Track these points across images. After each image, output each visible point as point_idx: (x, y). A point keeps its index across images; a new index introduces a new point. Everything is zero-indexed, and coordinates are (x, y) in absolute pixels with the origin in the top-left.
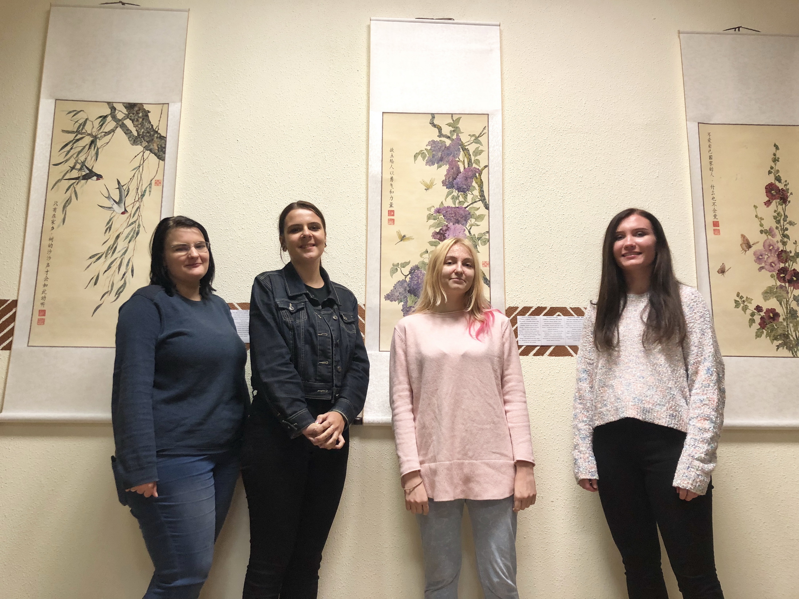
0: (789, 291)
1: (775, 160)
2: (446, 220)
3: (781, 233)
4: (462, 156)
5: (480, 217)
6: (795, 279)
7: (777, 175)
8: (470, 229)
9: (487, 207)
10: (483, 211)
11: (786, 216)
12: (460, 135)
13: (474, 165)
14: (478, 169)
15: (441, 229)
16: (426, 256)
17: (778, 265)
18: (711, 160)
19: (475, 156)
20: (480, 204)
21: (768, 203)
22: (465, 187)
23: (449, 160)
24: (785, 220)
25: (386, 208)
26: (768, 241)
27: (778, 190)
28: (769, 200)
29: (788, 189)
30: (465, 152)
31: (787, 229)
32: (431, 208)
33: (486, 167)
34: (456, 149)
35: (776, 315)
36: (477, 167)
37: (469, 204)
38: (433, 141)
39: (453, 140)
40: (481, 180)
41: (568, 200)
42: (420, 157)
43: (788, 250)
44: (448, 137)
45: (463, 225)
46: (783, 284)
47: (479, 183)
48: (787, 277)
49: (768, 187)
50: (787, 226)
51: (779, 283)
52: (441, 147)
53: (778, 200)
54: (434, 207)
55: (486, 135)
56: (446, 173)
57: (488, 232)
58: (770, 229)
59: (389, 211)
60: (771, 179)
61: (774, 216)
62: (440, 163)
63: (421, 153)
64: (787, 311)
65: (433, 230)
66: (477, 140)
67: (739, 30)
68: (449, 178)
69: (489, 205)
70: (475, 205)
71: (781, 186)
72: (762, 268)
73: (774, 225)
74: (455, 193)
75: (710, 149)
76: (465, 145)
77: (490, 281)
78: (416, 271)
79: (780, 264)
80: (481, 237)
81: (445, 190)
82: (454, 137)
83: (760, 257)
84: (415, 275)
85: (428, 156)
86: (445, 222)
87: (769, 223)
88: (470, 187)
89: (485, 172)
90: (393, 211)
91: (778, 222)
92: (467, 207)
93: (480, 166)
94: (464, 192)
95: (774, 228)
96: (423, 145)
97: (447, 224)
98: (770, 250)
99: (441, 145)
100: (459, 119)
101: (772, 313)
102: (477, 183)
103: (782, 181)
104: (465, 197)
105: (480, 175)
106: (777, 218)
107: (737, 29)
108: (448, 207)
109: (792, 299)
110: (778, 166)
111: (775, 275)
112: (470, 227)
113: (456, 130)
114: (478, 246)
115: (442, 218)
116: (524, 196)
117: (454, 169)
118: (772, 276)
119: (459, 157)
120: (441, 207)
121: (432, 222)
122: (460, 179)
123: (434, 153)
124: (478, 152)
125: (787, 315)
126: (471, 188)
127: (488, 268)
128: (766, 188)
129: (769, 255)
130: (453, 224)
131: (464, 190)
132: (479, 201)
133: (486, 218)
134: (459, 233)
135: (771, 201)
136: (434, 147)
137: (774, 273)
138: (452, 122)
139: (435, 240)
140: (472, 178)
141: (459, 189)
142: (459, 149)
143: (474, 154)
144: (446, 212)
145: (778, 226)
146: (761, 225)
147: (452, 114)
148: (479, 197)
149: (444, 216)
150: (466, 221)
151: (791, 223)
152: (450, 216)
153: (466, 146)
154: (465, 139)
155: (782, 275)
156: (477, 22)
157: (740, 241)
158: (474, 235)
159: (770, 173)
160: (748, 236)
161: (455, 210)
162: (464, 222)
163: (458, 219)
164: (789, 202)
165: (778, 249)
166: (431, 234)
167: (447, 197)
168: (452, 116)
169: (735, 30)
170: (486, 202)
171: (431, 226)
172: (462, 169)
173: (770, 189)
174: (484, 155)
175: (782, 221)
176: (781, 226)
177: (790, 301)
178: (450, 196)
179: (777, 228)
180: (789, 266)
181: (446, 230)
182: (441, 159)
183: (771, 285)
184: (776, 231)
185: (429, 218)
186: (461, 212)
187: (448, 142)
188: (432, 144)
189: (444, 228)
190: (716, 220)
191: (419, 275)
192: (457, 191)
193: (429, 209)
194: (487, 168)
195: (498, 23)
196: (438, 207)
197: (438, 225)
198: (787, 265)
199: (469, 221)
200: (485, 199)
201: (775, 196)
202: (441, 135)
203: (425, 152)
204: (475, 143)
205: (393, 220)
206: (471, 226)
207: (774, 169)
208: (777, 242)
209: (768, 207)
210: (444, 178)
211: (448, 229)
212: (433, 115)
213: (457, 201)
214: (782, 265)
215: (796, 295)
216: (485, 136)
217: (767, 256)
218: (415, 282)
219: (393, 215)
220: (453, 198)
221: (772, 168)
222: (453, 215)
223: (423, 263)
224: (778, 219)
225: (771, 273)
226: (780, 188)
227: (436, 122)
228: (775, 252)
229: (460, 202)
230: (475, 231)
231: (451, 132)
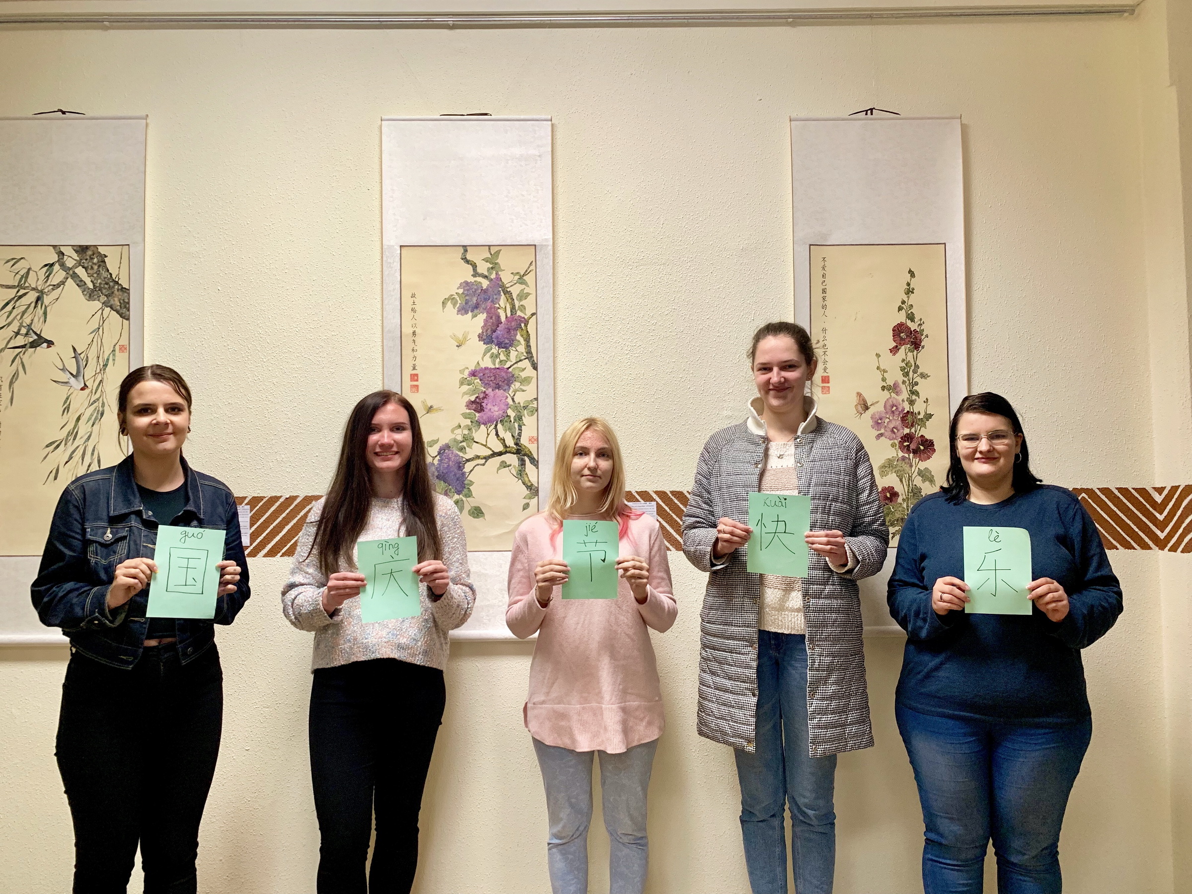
0: (914, 463)
1: (909, 291)
2: (483, 385)
3: (909, 389)
4: (503, 301)
5: (527, 380)
6: (922, 448)
7: (909, 312)
8: (514, 395)
9: (535, 367)
10: (529, 372)
11: (917, 367)
12: (500, 273)
13: (519, 313)
14: (524, 318)
15: (477, 397)
16: (459, 431)
17: (902, 431)
18: (825, 295)
19: (521, 300)
20: (526, 364)
21: (894, 350)
22: (507, 341)
23: (486, 307)
24: (915, 372)
25: (408, 371)
26: (890, 401)
27: (910, 332)
28: (897, 346)
29: (923, 330)
30: (507, 296)
31: (917, 384)
32: (464, 370)
33: (533, 314)
34: (496, 292)
35: (895, 494)
36: (523, 315)
37: (512, 363)
38: (467, 283)
39: (492, 280)
40: (528, 332)
41: (636, 355)
42: (449, 304)
43: (916, 411)
44: (486, 277)
45: (505, 390)
46: (907, 455)
47: (525, 336)
48: (913, 446)
49: (895, 329)
50: (918, 379)
51: (901, 454)
52: (476, 290)
53: (909, 346)
54: (467, 368)
55: (533, 273)
56: (482, 324)
57: (536, 399)
58: (894, 384)
59: (411, 375)
60: (901, 318)
61: (901, 367)
62: (476, 311)
63: (451, 298)
64: (908, 489)
65: (467, 398)
66: (521, 280)
67: (872, 114)
68: (487, 331)
69: (537, 364)
70: (520, 365)
71: (913, 326)
72: (882, 435)
73: (900, 378)
74: (495, 349)
75: (824, 279)
76: (507, 286)
77: (538, 462)
78: (446, 451)
79: (904, 429)
80: (527, 406)
81: (482, 346)
82: (493, 276)
83: (880, 421)
84: (445, 456)
85: (459, 302)
86: (482, 388)
87: (895, 376)
88: (513, 341)
89: (532, 322)
90: (417, 375)
91: (906, 374)
92: (510, 368)
93: (526, 315)
94: (506, 348)
95: (900, 382)
96: (454, 288)
97: (484, 390)
98: (893, 412)
99: (476, 287)
100: (498, 252)
101: (889, 492)
102: (522, 336)
103: (916, 320)
104: (508, 355)
105: (526, 326)
106: (905, 369)
107: (869, 112)
108: (486, 368)
109: (916, 473)
110: (913, 299)
111: (897, 444)
112: (513, 393)
113: (495, 267)
114: (523, 417)
115: (478, 382)
116: (581, 351)
117: (494, 318)
118: (893, 445)
119: (500, 303)
120: (478, 369)
121: (465, 388)
122: (500, 331)
123: (467, 298)
124: (523, 296)
125: (908, 495)
126: (515, 343)
127: (536, 445)
128: (893, 330)
129: (891, 418)
130: (493, 390)
131: (505, 345)
132: (525, 359)
133: (534, 380)
134: (500, 401)
135: (899, 347)
136: (468, 290)
137: (896, 442)
138: (490, 256)
139: (470, 411)
140: (516, 329)
141: (500, 345)
142: (499, 291)
143: (519, 298)
144: (484, 374)
145: (906, 379)
146: (884, 380)
147: (489, 246)
148: (525, 354)
149: (481, 380)
150: (509, 385)
151: (923, 376)
152: (488, 380)
153: (508, 288)
154: (507, 278)
155: (906, 444)
156: (522, 117)
157: (854, 400)
158: (519, 403)
159: (900, 309)
161: (495, 371)
162: (506, 387)
163: (498, 384)
164: (923, 347)
165: (903, 410)
166: (465, 404)
167: (484, 355)
168: (489, 249)
169: (866, 114)
170: (534, 360)
171: (465, 393)
172: (503, 319)
173: (899, 330)
174: (531, 298)
175: (911, 374)
176: (909, 380)
177: (913, 476)
178: (489, 354)
179: (904, 382)
180: (916, 432)
181: (484, 398)
182: (477, 306)
183: (890, 457)
184: (903, 387)
185: (462, 383)
186: (503, 374)
187: (485, 283)
188: (464, 287)
189: (482, 396)
190: (825, 374)
191: (450, 456)
192: (497, 347)
193: (462, 372)
194: (535, 316)
195: (549, 117)
196: (473, 368)
197: (474, 391)
198: (913, 430)
199: (513, 385)
200: (532, 357)
201: (904, 339)
202: (476, 275)
203: (456, 296)
204: (520, 283)
205: (417, 386)
206: (515, 391)
207: (906, 304)
208: (903, 401)
209: (894, 354)
210: (480, 331)
211: (486, 396)
212: (465, 248)
213: (498, 360)
214: (907, 431)
215: (922, 469)
216: (532, 274)
217: (888, 420)
218: (446, 466)
219: (417, 380)
220: (492, 357)
221: (903, 302)
222: (492, 378)
223: (455, 440)
224: (906, 371)
225: (892, 441)
226: (912, 329)
227: (469, 257)
228: (899, 414)
229: (501, 361)
230: (520, 398)
231: (489, 269)
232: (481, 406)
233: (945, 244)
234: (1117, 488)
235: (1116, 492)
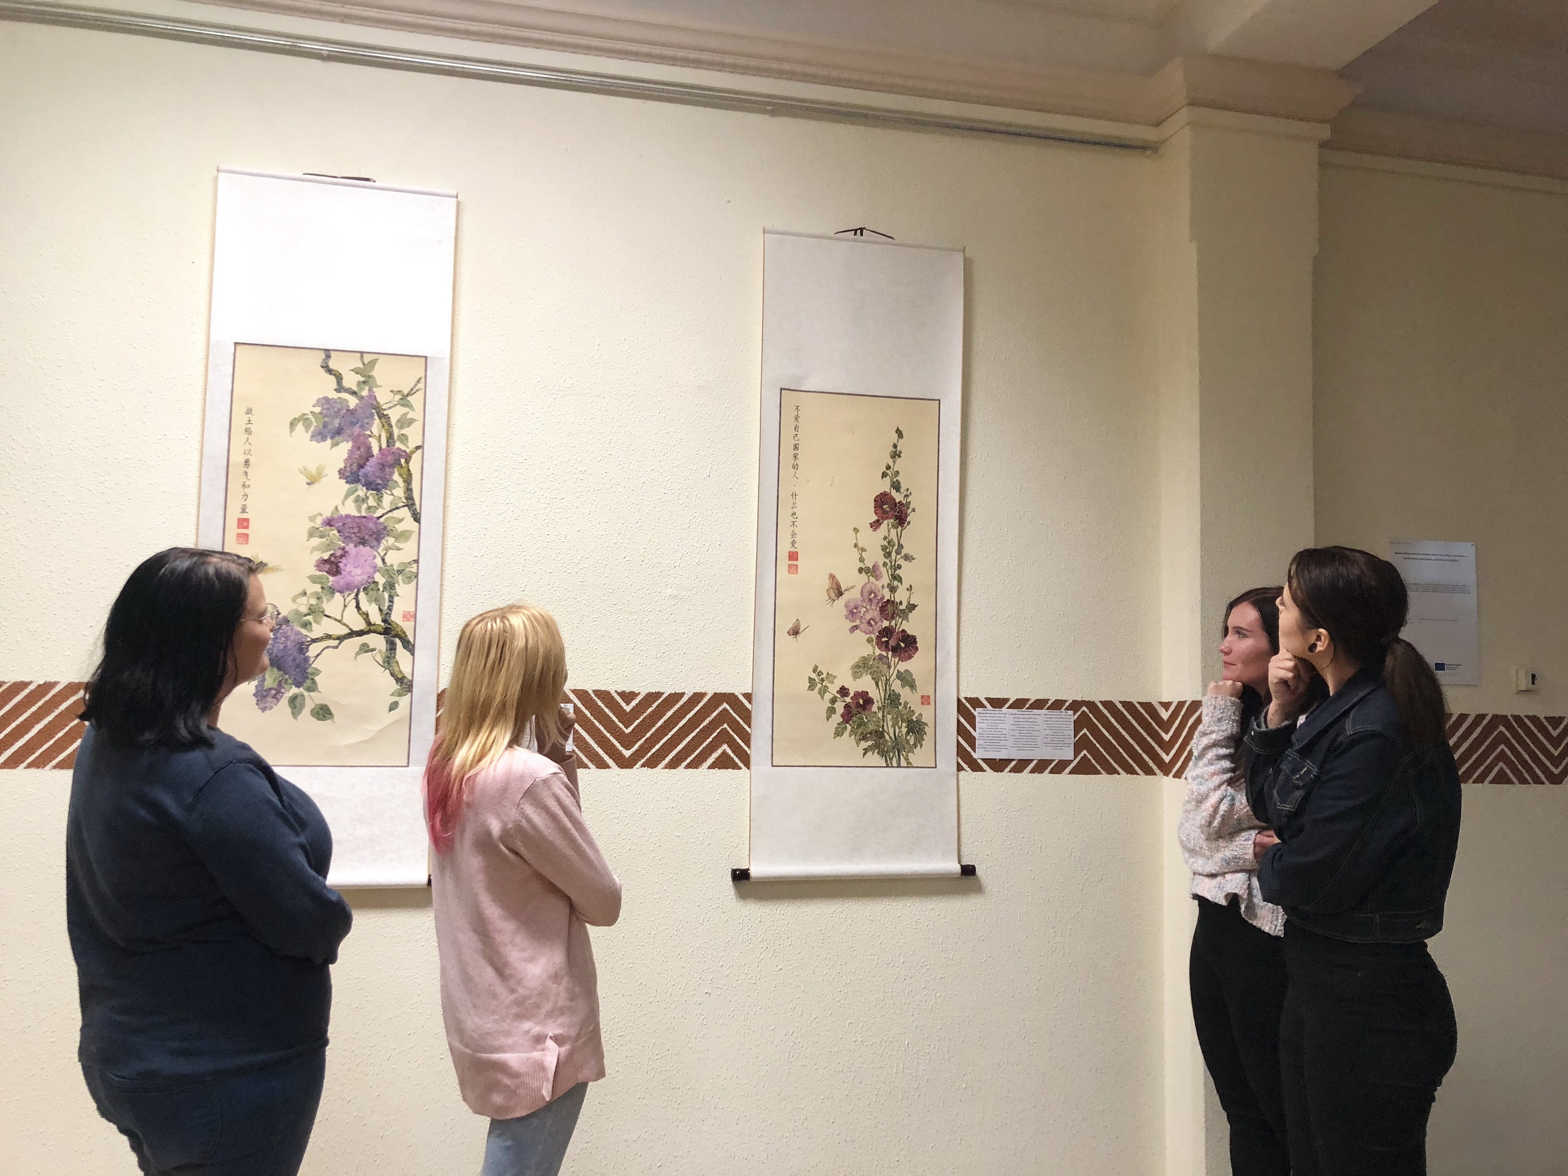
0: (892, 664)
1: (896, 455)
2: (342, 538)
3: (890, 573)
4: (376, 427)
5: (404, 536)
6: (903, 645)
7: (895, 480)
8: (385, 554)
9: (417, 518)
10: (409, 524)
11: (901, 546)
12: (374, 389)
13: (398, 445)
14: (405, 451)
15: (332, 555)
16: (304, 600)
17: (880, 623)
18: (797, 452)
19: (401, 427)
20: (405, 513)
21: (875, 525)
22: (379, 481)
23: (352, 434)
24: (898, 553)
25: (234, 514)
26: (868, 586)
27: (894, 504)
28: (878, 521)
29: (909, 503)
30: (383, 420)
31: (899, 567)
32: (315, 516)
33: (418, 448)
34: (367, 414)
35: (869, 701)
36: (403, 448)
37: (385, 511)
38: (327, 399)
39: (362, 398)
40: (409, 470)
41: (558, 510)
42: (300, 427)
43: (898, 600)
44: (354, 393)
45: (372, 547)
46: (884, 653)
47: (404, 476)
48: (892, 643)
49: (877, 499)
50: (901, 562)
51: (878, 652)
52: (339, 410)
53: (892, 521)
54: (321, 515)
55: (421, 393)
56: (346, 456)
57: (417, 561)
58: (874, 566)
59: (239, 519)
60: (885, 486)
61: (882, 546)
62: (337, 438)
63: (303, 419)
64: (885, 696)
65: (318, 556)
66: (404, 400)
67: (862, 235)
68: (351, 465)
69: (420, 514)
70: (396, 514)
71: (898, 497)
72: (856, 627)
73: (881, 559)
74: (362, 491)
75: (796, 433)
76: (384, 407)
77: (414, 646)
78: (284, 627)
79: (882, 622)
80: (403, 570)
81: (344, 486)
82: (365, 393)
83: (855, 611)
84: (281, 633)
85: (315, 424)
86: (340, 543)
87: (875, 556)
88: (388, 481)
89: (416, 457)
90: (247, 520)
91: (888, 555)
92: (381, 517)
93: (408, 447)
94: (378, 490)
95: (881, 564)
96: (308, 405)
97: (343, 545)
98: (870, 600)
99: (339, 406)
100: (373, 363)
101: (862, 698)
102: (401, 475)
103: (902, 490)
104: (379, 499)
105: (407, 462)
106: (886, 548)
107: (859, 232)
108: (347, 516)
109: (894, 676)
110: (899, 465)
111: (874, 639)
112: (385, 551)
113: (368, 380)
114: (396, 585)
115: (334, 534)
116: (483, 500)
117: (362, 449)
118: (869, 641)
119: (372, 429)
120: (335, 516)
121: (316, 541)
122: (371, 467)
123: (326, 419)
124: (405, 422)
125: (885, 702)
126: (391, 484)
127: (412, 623)
128: (875, 501)
129: (868, 607)
130: (355, 546)
131: (377, 486)
132: (404, 506)
133: (415, 537)
134: (365, 561)
135: (881, 521)
136: (328, 409)
137: (873, 636)
138: (362, 366)
139: (321, 573)
140: (392, 466)
141: (369, 485)
142: (372, 414)
143: (399, 424)
144: (344, 524)
145: (887, 561)
146: (862, 560)
147: (362, 353)
148: (404, 500)
149: (339, 532)
150: (378, 540)
151: (907, 558)
152: (349, 532)
153: (384, 410)
154: (383, 397)
155: (884, 639)
156: (417, 189)
157: (826, 583)
158: (392, 566)
159: (884, 475)
160: (838, 577)
161: (359, 521)
162: (375, 543)
163: (364, 538)
164: (909, 523)
165: (883, 598)
166: (315, 564)
167: (346, 497)
168: (362, 357)
169: (855, 234)
170: (416, 509)
171: (314, 549)
172: (375, 450)
173: (882, 501)
174: (416, 427)
175: (893, 554)
176: (891, 562)
177: (892, 680)
178: (352, 497)
179: (885, 564)
180: (896, 625)
181: (342, 556)
182: (339, 432)
183: (866, 655)
184: (883, 570)
185: (312, 533)
186: (371, 525)
187: (353, 402)
188: (323, 404)
189: (339, 553)
190: (793, 550)
191: (289, 634)
192: (364, 488)
193: (312, 519)
194: (420, 451)
195: (455, 193)
196: (329, 515)
197: (328, 547)
198: (893, 623)
199: (383, 541)
200: (413, 504)
201: (887, 513)
202: (340, 388)
203: (311, 416)
204: (402, 405)
205: (247, 535)
206: (387, 549)
207: (891, 470)
208: (883, 587)
209: (875, 530)
210: (342, 465)
211: (345, 554)
212: (328, 353)
213: (365, 506)
214: (886, 624)
215: (902, 670)
216: (420, 395)
217: (865, 609)
218: (281, 647)
219: (247, 527)
220: (357, 500)
221: (888, 467)
222: (356, 530)
223: (297, 612)
224: (888, 550)
225: (868, 636)
226: (897, 501)
227: (332, 365)
228: (878, 603)
229: (369, 508)
230: (393, 559)
231: (359, 384)
232: (338, 567)
233: (939, 400)
234: (1120, 702)
235: (1120, 706)
